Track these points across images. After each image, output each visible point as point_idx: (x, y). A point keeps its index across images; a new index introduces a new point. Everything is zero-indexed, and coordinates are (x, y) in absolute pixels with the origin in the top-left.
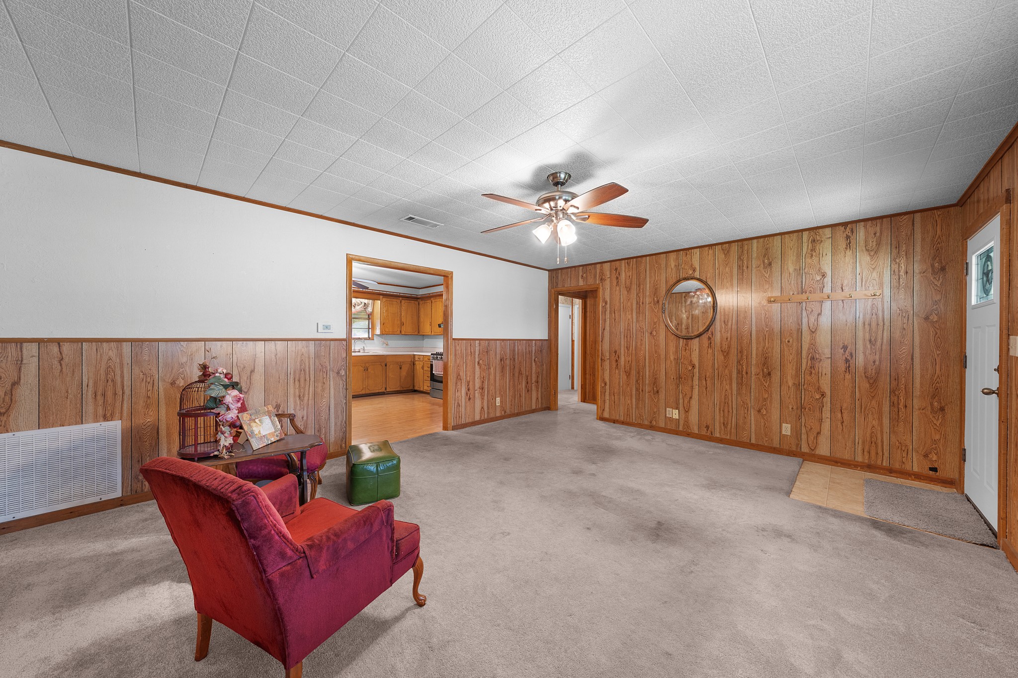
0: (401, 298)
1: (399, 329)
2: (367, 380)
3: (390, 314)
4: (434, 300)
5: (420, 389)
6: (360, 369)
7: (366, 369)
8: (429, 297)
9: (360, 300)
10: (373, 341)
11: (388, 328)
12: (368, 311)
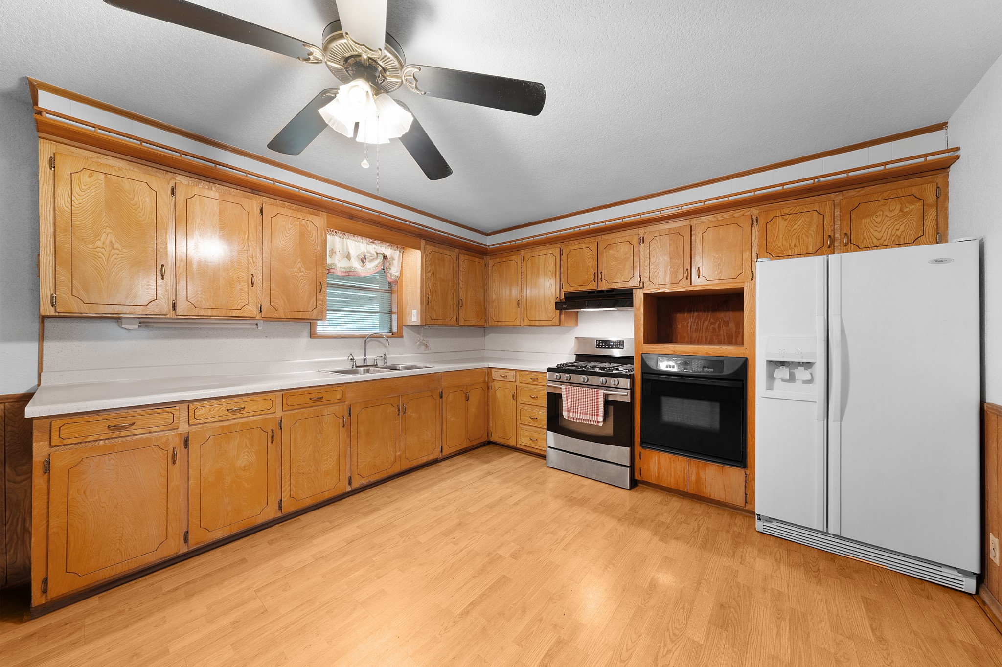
0: (458, 250)
1: (454, 316)
2: (403, 437)
3: (439, 282)
4: (529, 255)
5: (505, 442)
6: (388, 411)
7: (402, 411)
8: (516, 250)
9: (376, 247)
10: (401, 339)
11: (435, 311)
12: (391, 275)
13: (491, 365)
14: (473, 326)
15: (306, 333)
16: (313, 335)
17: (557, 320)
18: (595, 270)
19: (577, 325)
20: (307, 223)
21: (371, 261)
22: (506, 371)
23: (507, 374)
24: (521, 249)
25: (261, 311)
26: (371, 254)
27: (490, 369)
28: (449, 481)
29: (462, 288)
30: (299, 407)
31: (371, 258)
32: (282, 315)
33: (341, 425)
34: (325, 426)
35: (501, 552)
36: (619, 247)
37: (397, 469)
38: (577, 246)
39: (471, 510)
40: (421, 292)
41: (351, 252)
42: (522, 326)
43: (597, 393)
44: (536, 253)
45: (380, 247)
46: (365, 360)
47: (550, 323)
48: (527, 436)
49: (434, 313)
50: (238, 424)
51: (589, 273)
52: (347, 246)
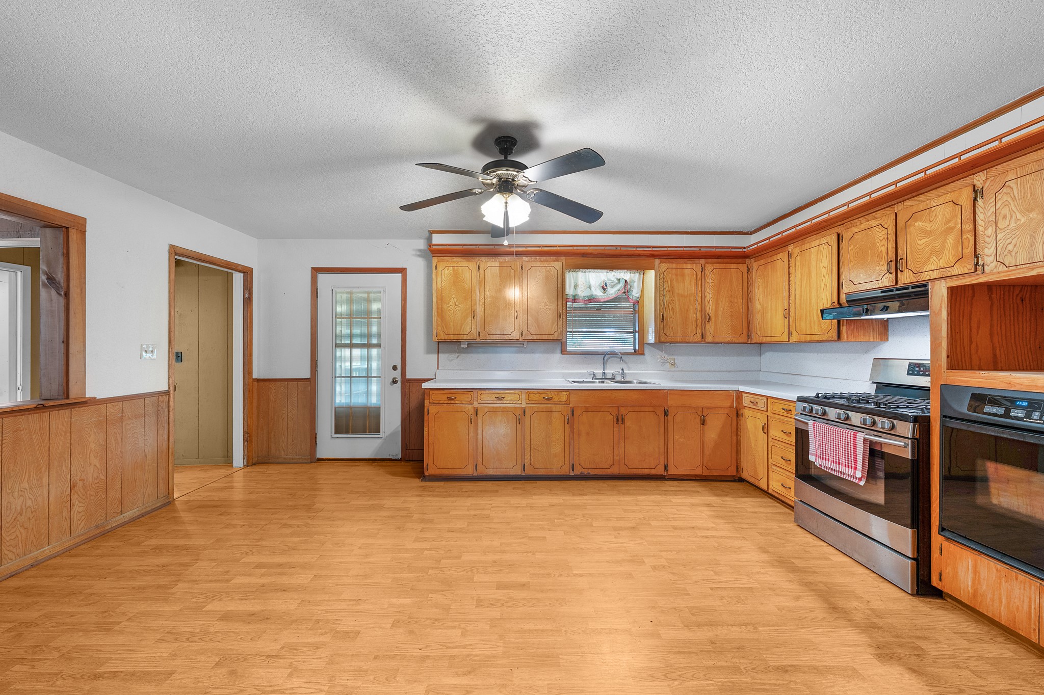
0: (702, 261)
1: (699, 331)
2: (622, 444)
3: (676, 299)
4: (798, 250)
5: (756, 483)
6: (607, 419)
7: (620, 420)
8: (781, 246)
9: (616, 274)
10: (642, 356)
11: (672, 328)
12: (633, 296)
13: (742, 388)
14: (728, 343)
15: (559, 350)
16: (564, 351)
17: (834, 334)
18: (892, 256)
19: (887, 340)
20: (550, 269)
21: (612, 287)
22: (757, 397)
23: (757, 401)
24: (787, 243)
25: (522, 335)
26: (611, 280)
27: (739, 394)
28: (659, 497)
29: (709, 302)
30: (536, 402)
31: (613, 284)
32: (535, 337)
33: (566, 422)
34: (554, 420)
35: (646, 560)
36: (934, 214)
37: (615, 471)
38: (863, 226)
39: (653, 523)
40: (655, 310)
41: (591, 283)
42: (790, 342)
43: (855, 438)
44: (807, 246)
45: (619, 274)
46: (604, 373)
47: (825, 338)
48: (778, 481)
49: (671, 330)
50: (501, 407)
51: (881, 263)
52: (589, 278)
